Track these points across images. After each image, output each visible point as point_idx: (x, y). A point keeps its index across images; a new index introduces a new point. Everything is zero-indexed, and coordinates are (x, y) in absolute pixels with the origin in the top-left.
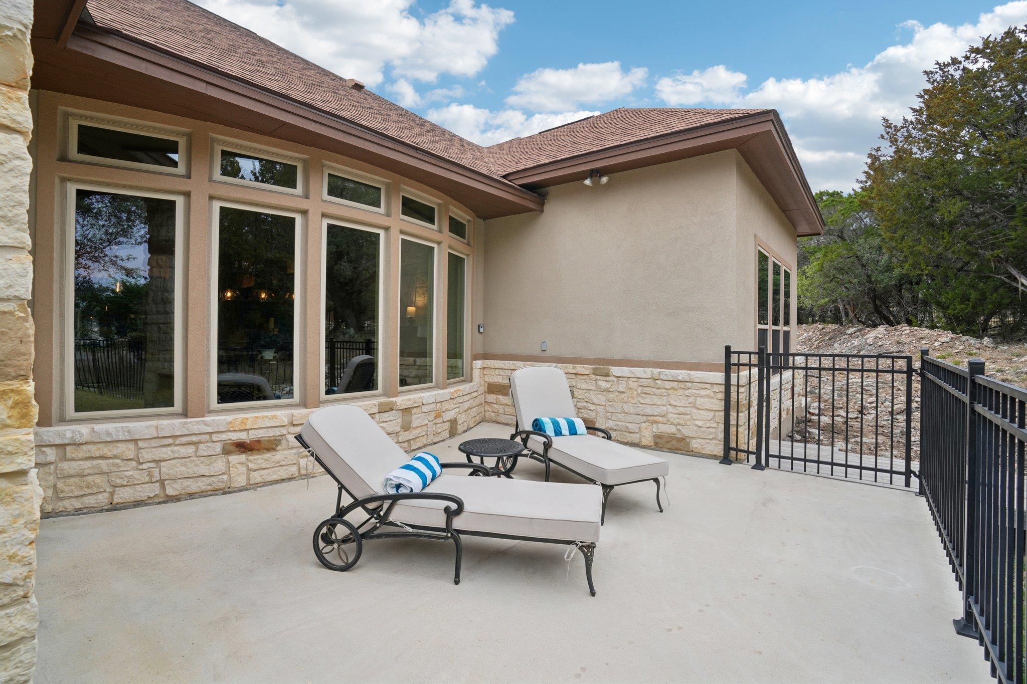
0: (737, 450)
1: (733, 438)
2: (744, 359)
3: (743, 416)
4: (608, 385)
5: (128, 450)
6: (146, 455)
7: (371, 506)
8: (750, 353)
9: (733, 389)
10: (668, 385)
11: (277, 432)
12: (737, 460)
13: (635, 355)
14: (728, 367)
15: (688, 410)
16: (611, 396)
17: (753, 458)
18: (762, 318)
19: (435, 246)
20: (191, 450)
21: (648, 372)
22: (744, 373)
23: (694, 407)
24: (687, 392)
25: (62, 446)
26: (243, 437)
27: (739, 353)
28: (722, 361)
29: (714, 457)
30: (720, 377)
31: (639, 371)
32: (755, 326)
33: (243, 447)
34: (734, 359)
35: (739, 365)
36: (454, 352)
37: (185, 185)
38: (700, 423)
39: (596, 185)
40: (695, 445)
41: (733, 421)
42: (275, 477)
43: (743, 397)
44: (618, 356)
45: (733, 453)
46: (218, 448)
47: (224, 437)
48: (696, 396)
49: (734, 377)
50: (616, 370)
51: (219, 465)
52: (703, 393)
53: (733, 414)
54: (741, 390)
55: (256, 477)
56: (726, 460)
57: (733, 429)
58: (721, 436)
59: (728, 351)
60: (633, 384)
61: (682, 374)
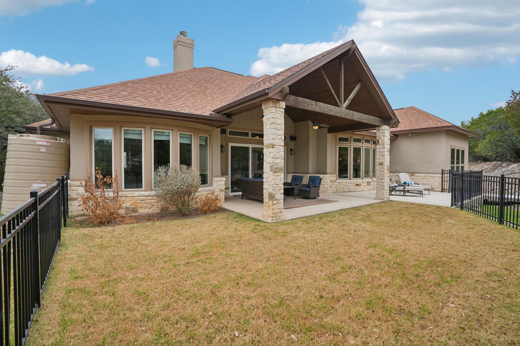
0: (444, 190)
1: (443, 187)
2: (446, 172)
3: (446, 183)
4: (414, 178)
5: (345, 184)
6: (347, 185)
7: (392, 188)
8: (447, 171)
9: (444, 178)
10: (429, 177)
11: (361, 183)
12: (444, 192)
13: (421, 171)
14: (442, 174)
15: (433, 182)
16: (415, 180)
17: (448, 191)
18: (452, 163)
19: (370, 148)
20: (351, 185)
21: (424, 175)
22: (446, 175)
23: (435, 181)
24: (433, 179)
25: (339, 183)
26: (357, 183)
27: (445, 171)
28: (441, 172)
29: (439, 191)
30: (441, 175)
31: (422, 175)
32: (450, 165)
33: (357, 185)
34: (444, 172)
35: (445, 173)
36: (374, 171)
37: (350, 144)
38: (436, 185)
39: (412, 135)
40: (435, 189)
41: (443, 184)
42: (360, 190)
43: (446, 179)
44: (417, 172)
45: (443, 190)
46: (354, 185)
47: (355, 183)
48: (435, 179)
49: (444, 176)
50: (416, 175)
51: (354, 188)
52: (437, 179)
53: (444, 183)
54: (445, 178)
55: (358, 190)
56: (442, 191)
57: (444, 186)
58: (441, 187)
59: (442, 170)
60: (420, 177)
61: (432, 175)
